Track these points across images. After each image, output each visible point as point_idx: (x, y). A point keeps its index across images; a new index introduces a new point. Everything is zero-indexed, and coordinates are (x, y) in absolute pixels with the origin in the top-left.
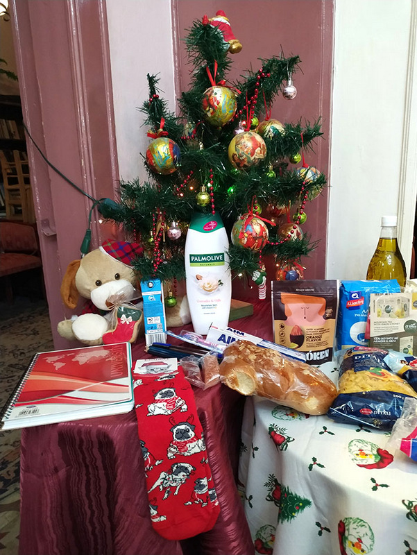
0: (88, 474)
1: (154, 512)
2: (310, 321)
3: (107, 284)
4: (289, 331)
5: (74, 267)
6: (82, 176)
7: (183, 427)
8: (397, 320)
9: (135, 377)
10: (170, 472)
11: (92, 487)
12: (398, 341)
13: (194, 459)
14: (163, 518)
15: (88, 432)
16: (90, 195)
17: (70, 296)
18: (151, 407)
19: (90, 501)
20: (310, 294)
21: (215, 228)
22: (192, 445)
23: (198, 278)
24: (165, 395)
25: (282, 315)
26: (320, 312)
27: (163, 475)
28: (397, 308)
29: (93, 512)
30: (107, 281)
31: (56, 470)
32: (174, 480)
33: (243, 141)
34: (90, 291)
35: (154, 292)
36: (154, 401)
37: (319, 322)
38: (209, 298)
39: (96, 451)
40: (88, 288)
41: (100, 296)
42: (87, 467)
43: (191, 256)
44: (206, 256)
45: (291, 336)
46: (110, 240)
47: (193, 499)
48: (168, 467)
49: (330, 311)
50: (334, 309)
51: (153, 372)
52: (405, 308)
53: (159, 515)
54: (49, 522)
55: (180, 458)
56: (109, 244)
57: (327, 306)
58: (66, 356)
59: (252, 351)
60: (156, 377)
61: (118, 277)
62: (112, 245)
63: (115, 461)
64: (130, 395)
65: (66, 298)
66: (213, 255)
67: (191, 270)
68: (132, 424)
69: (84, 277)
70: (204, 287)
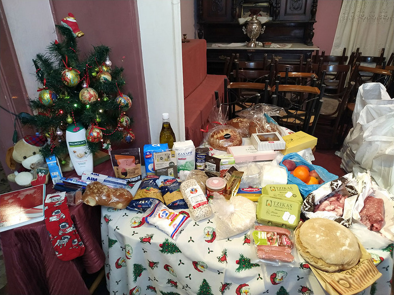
0: (30, 244)
1: (57, 253)
2: (129, 166)
3: (29, 158)
4: (120, 171)
5: (11, 150)
6: (7, 104)
7: (64, 224)
8: (166, 162)
9: (46, 205)
10: (61, 239)
11: (33, 248)
12: (167, 171)
13: (69, 234)
14: (61, 255)
15: (27, 230)
16: (13, 112)
17: (11, 164)
18: (51, 218)
19: (34, 253)
20: (128, 155)
21: (79, 130)
22: (68, 229)
23: (75, 152)
24: (56, 213)
25: (116, 164)
26: (133, 162)
27: (58, 241)
28: (165, 157)
29: (36, 257)
30: (30, 156)
31: (16, 245)
32: (63, 242)
33: (84, 95)
34: (21, 161)
35: (52, 162)
36: (52, 216)
37: (133, 166)
38: (80, 160)
39: (31, 236)
40: (20, 160)
41: (26, 164)
42: (29, 242)
43: (69, 143)
44: (77, 142)
45: (122, 173)
46: (28, 136)
47: (72, 246)
48: (60, 238)
49: (138, 160)
50: (139, 160)
51: (54, 201)
52: (169, 157)
53: (59, 254)
54: (17, 263)
55: (64, 234)
56: (27, 138)
57: (136, 159)
58: (14, 196)
59: (96, 188)
60: (54, 204)
61: (34, 153)
62: (30, 138)
63: (39, 239)
64: (43, 214)
65: (10, 166)
66: (80, 142)
67: (71, 149)
68: (44, 225)
69: (17, 155)
70: (78, 156)
